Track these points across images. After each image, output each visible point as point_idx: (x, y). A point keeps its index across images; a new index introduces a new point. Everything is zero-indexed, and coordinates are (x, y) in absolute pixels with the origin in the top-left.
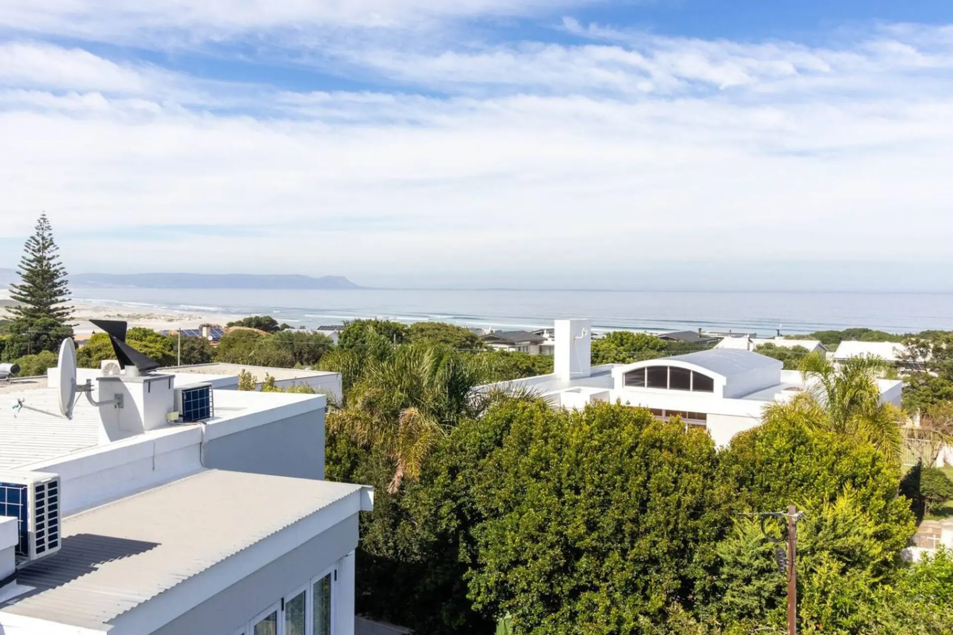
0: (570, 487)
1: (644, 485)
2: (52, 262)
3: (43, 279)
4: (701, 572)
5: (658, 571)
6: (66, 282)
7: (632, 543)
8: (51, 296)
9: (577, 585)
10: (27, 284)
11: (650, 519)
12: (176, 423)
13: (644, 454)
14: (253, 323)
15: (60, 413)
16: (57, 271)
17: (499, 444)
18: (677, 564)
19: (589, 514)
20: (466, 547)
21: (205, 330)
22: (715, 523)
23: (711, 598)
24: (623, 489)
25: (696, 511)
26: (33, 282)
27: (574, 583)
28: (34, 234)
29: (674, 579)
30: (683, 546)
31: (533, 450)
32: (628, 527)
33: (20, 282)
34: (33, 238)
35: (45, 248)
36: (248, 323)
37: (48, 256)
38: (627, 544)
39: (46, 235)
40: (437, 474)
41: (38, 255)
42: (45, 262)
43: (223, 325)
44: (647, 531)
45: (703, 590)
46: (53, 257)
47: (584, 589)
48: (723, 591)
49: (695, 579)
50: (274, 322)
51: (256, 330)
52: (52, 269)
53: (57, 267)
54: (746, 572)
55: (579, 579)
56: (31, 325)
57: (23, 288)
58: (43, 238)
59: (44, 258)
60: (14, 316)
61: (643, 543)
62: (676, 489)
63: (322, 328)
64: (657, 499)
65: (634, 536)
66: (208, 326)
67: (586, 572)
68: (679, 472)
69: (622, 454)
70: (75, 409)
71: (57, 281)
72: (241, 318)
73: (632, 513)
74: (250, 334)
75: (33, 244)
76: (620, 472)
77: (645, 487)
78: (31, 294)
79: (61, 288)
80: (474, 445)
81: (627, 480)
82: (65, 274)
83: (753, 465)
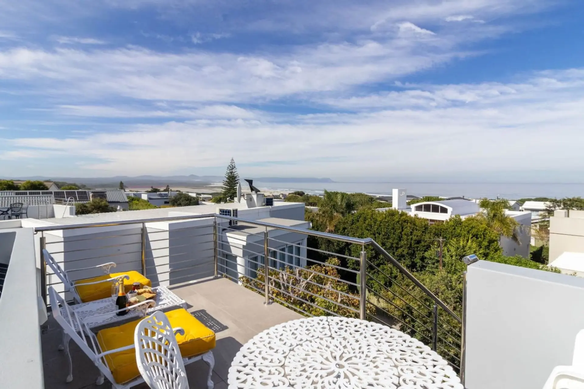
0: (377, 233)
1: (401, 233)
2: (235, 173)
3: (232, 179)
4: (419, 261)
5: (404, 259)
6: (239, 180)
7: (396, 250)
8: (235, 184)
9: (379, 263)
10: (228, 180)
11: (402, 243)
12: (264, 206)
13: (402, 223)
14: (297, 194)
15: (237, 201)
16: (236, 176)
17: (358, 221)
18: (410, 257)
19: (383, 241)
20: (348, 251)
21: (281, 195)
22: (424, 246)
23: (422, 269)
24: (394, 234)
25: (418, 242)
26: (229, 180)
27: (378, 262)
28: (230, 165)
29: (410, 262)
30: (413, 252)
31: (367, 222)
32: (394, 245)
33: (226, 180)
34: (229, 166)
35: (233, 169)
36: (295, 193)
37: (234, 171)
38: (395, 251)
39: (233, 165)
40: (339, 229)
41: (231, 171)
42: (233, 173)
43: (287, 194)
44: (401, 247)
45: (419, 266)
46: (235, 172)
47: (382, 264)
48: (426, 267)
49: (417, 263)
50: (304, 193)
51: (297, 195)
52: (235, 176)
53: (236, 175)
54: (434, 261)
55: (380, 261)
56: (229, 193)
57: (226, 181)
58: (232, 166)
59: (232, 172)
60: (224, 190)
61: (400, 250)
62: (411, 235)
63: (320, 195)
64: (405, 237)
65: (397, 248)
66: (282, 194)
67: (382, 259)
68: (413, 230)
69: (394, 224)
70: (241, 201)
71: (236, 179)
72: (293, 192)
73: (396, 241)
74: (295, 197)
75: (229, 167)
76: (393, 229)
77: (401, 234)
78: (229, 184)
79: (237, 182)
80: (351, 221)
81: (395, 231)
82: (239, 177)
83: (441, 230)
